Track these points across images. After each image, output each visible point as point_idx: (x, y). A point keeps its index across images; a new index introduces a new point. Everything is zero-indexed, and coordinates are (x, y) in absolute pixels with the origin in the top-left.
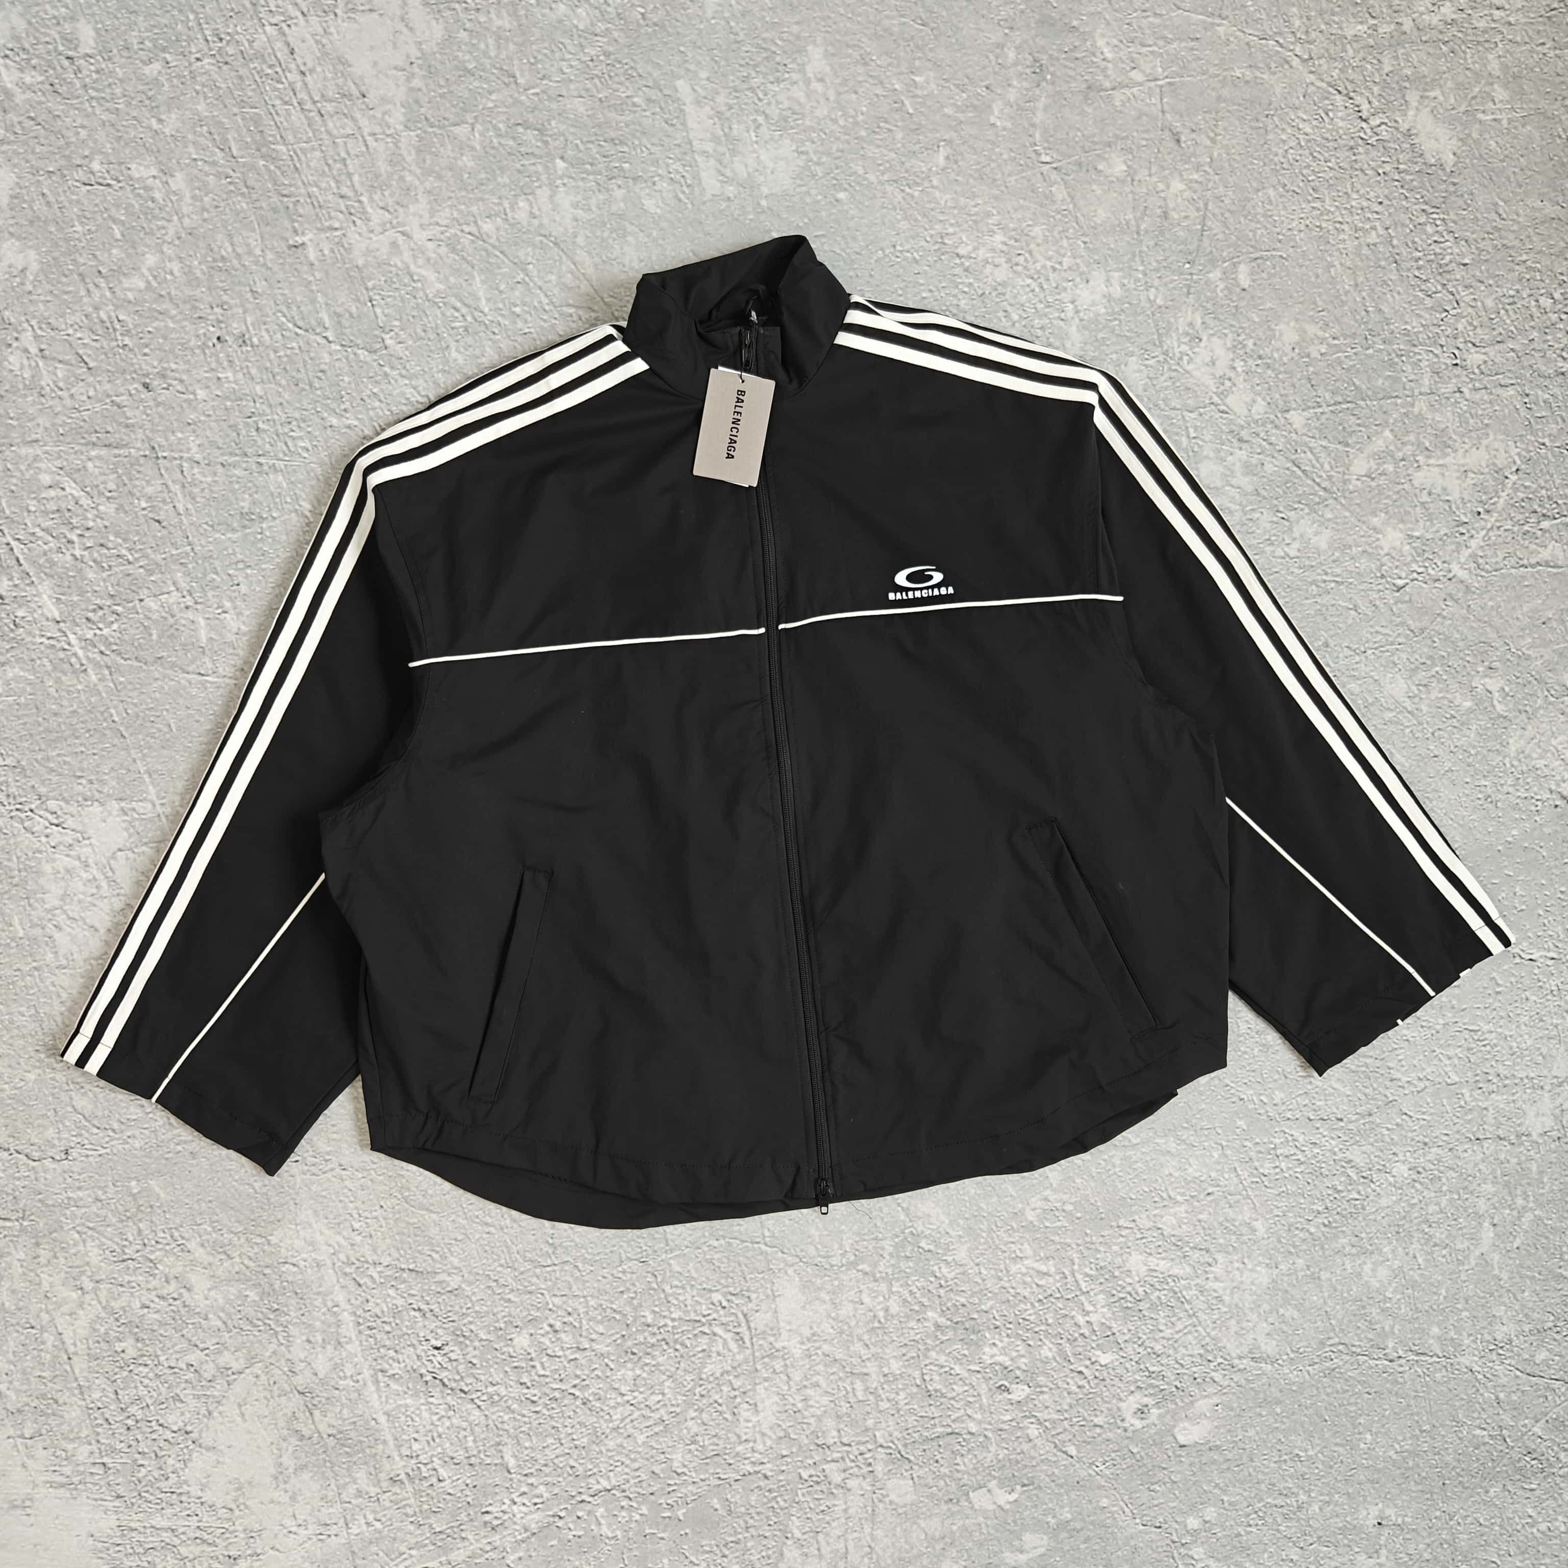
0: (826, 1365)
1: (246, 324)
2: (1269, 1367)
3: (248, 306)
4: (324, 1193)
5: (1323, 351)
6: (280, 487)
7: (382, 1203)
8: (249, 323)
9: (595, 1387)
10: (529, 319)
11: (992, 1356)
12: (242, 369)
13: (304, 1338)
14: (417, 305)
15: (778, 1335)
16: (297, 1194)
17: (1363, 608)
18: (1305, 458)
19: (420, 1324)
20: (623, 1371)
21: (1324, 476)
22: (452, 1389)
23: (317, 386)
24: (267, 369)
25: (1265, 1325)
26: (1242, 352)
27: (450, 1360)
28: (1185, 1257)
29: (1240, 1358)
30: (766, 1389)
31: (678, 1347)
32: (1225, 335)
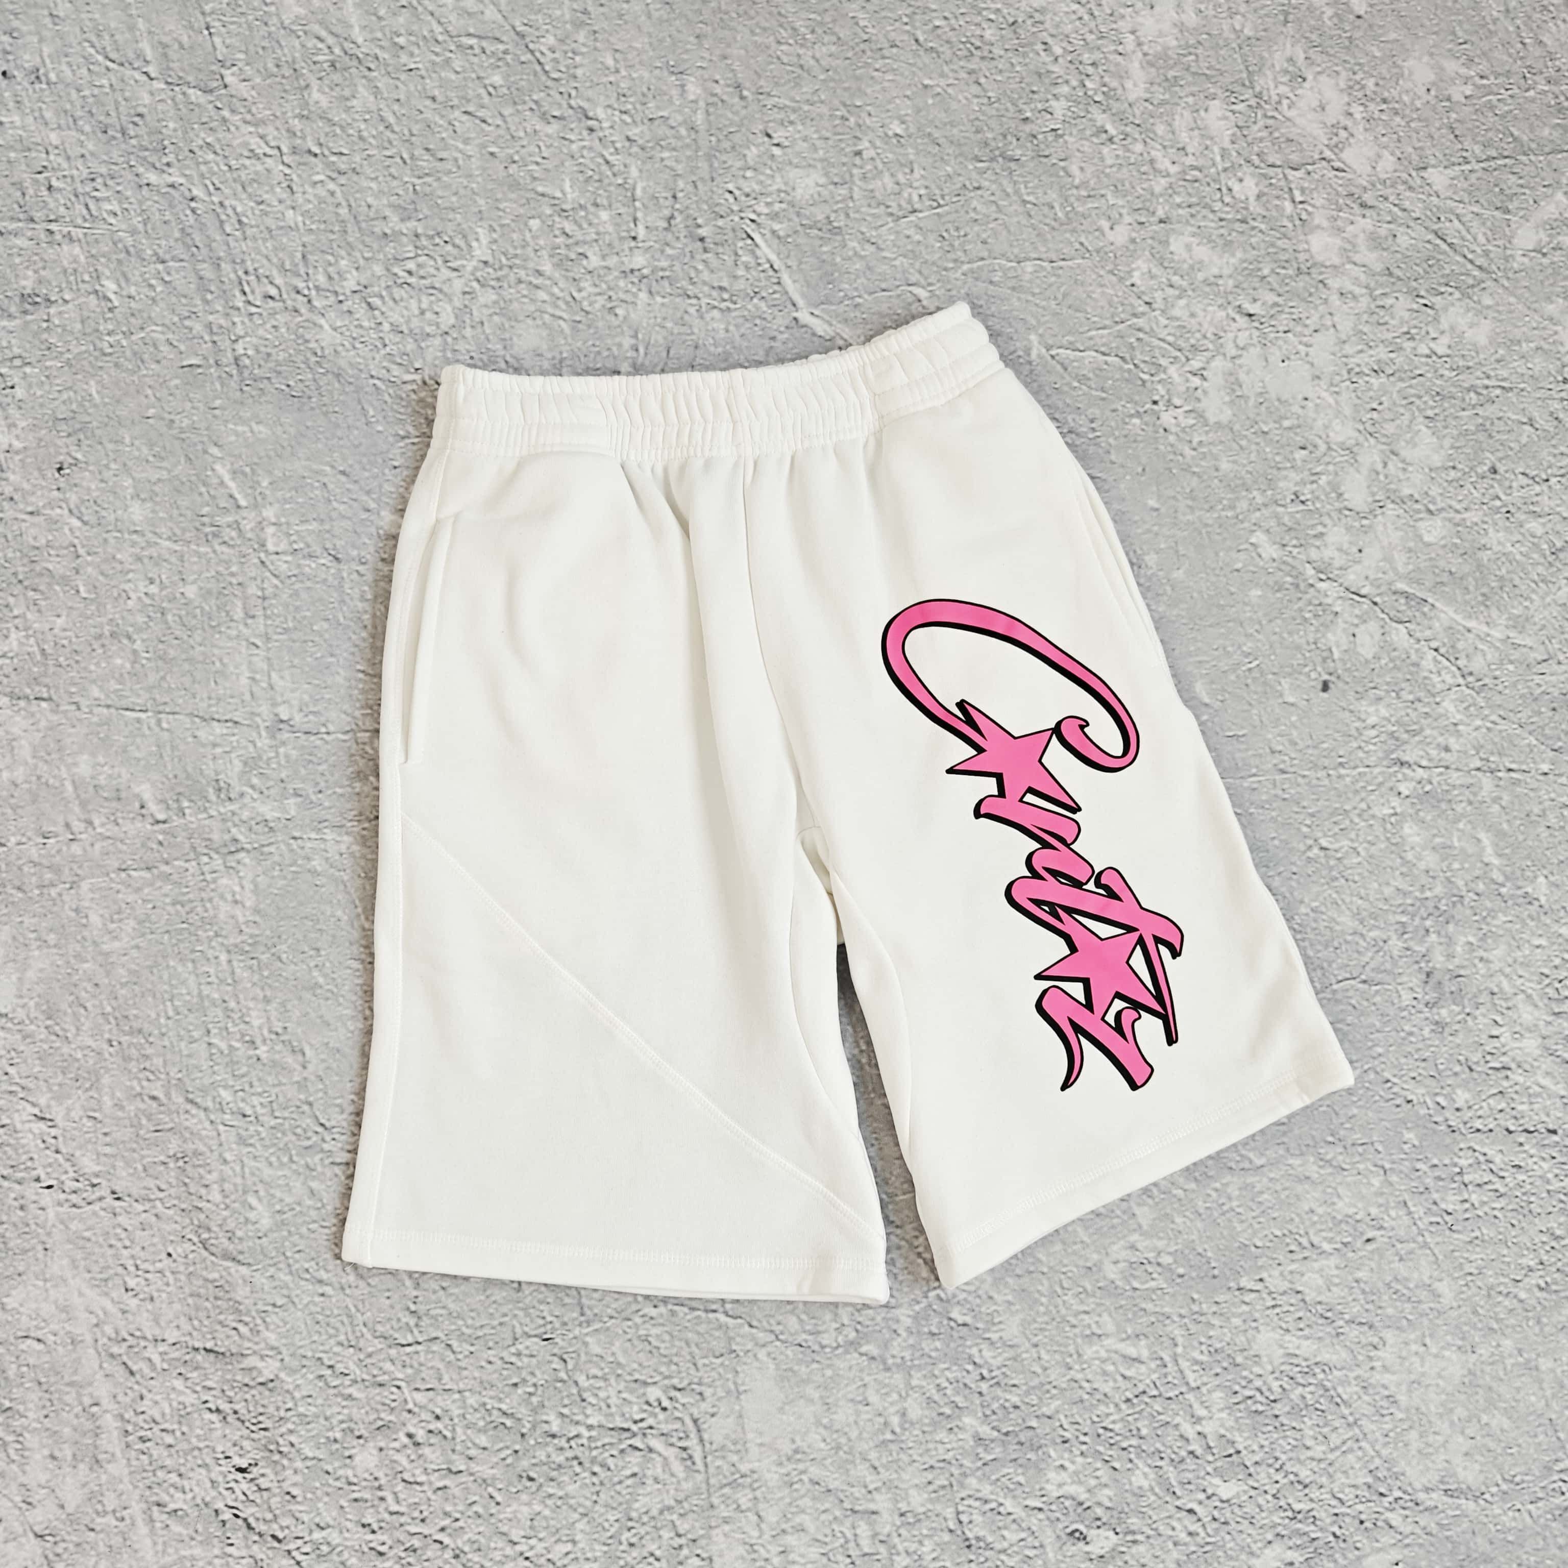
0: (814, 1499)
1: (41, 57)
2: (1471, 1505)
3: (46, 33)
4: (87, 1234)
5: (1468, 93)
6: (75, 261)
7: (170, 1250)
8: (45, 54)
9: (473, 1530)
10: (416, 51)
11: (1060, 1486)
12: (32, 111)
13: (46, 1452)
14: (270, 34)
15: (742, 1450)
16: (49, 1234)
17: (1540, 422)
18: (1451, 228)
19: (219, 1433)
20: (515, 1507)
21: (1479, 250)
22: (260, 1535)
23: (132, 133)
24: (66, 112)
25: (1461, 1439)
26: (1360, 94)
27: (260, 1489)
28: (1338, 1334)
29: (1427, 1490)
30: (725, 1535)
31: (596, 1469)
32: (1337, 72)
